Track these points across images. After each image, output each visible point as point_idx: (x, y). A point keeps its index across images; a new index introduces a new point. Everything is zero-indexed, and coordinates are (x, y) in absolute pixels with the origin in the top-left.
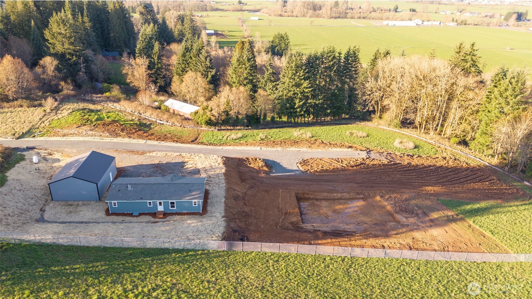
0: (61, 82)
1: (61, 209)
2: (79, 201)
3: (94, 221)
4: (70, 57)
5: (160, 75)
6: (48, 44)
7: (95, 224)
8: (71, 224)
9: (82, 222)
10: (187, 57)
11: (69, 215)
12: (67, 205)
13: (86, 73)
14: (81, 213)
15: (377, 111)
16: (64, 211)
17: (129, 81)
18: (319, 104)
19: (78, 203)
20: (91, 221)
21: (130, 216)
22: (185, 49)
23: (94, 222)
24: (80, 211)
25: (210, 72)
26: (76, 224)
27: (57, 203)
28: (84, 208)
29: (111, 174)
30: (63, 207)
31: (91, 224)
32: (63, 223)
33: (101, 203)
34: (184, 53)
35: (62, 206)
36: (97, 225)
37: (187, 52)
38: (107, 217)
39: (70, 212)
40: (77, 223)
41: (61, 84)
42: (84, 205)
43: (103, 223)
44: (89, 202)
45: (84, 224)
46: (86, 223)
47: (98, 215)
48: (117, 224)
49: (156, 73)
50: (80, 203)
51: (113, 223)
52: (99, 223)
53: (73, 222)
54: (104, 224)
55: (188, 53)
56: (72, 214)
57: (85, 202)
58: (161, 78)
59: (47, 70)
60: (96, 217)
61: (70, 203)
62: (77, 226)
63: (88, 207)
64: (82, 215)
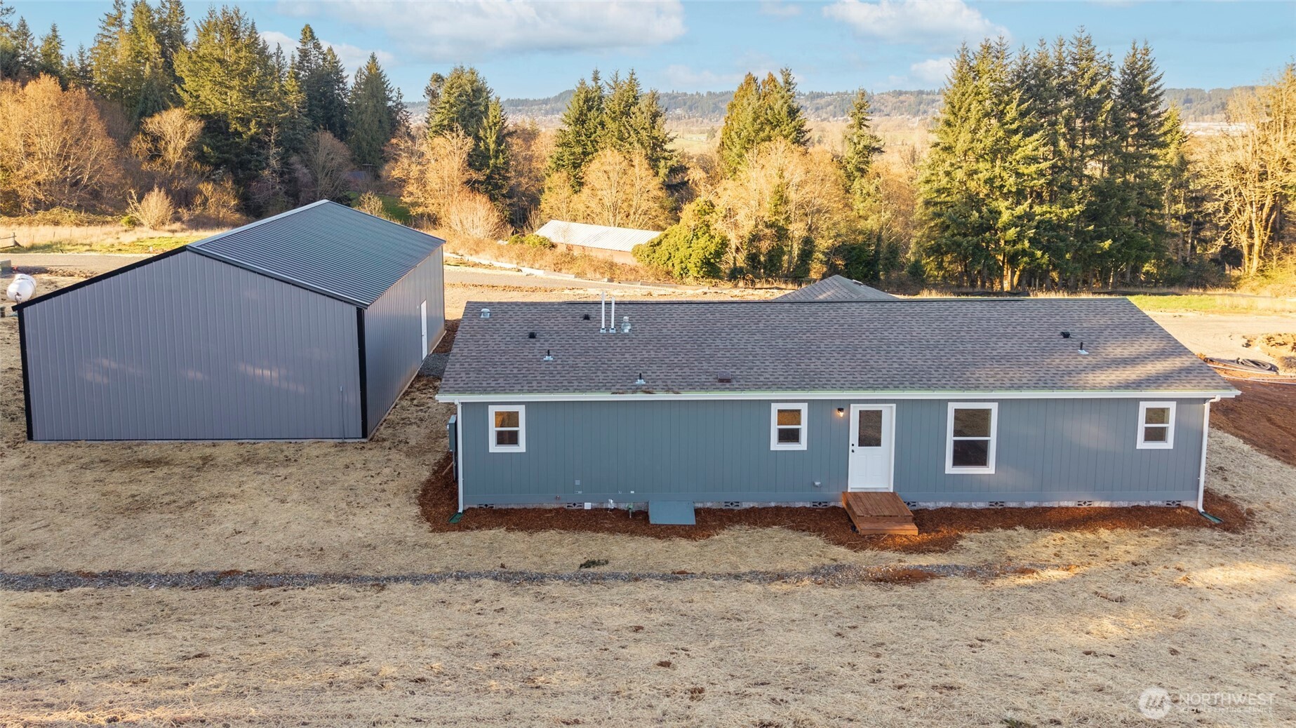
0: (201, 186)
1: (74, 484)
2: (215, 440)
3: (332, 564)
4: (240, 129)
5: (501, 187)
6: (178, 90)
7: (343, 589)
8: (116, 593)
9: (222, 579)
10: (591, 124)
11: (121, 523)
12: (127, 465)
13: (282, 174)
14: (219, 510)
15: (1250, 253)
16: (88, 496)
17: (408, 200)
18: (1071, 218)
19: (208, 451)
20: (306, 566)
21: (633, 533)
22: (587, 100)
23: (329, 578)
24: (219, 497)
25: (665, 158)
26: (163, 593)
27: (55, 454)
28: (252, 481)
29: (424, 305)
30: (89, 476)
31: (312, 592)
32: (48, 585)
33: (374, 455)
34: (581, 114)
35: (84, 467)
36: (367, 599)
37: (590, 109)
38: (439, 539)
39: (139, 506)
40: (174, 581)
41: (201, 193)
42: (248, 460)
43: (415, 579)
44: (290, 451)
45: (243, 591)
46: (258, 581)
47: (362, 520)
48: (553, 588)
49: (490, 183)
50: (226, 451)
51: (510, 578)
52: (380, 583)
53: (144, 578)
54: (434, 591)
55: (594, 113)
56: (151, 518)
57: (263, 448)
58: (503, 195)
59: (166, 149)
60: (345, 536)
61: (150, 451)
62: (168, 612)
63: (282, 472)
64: (229, 526)
